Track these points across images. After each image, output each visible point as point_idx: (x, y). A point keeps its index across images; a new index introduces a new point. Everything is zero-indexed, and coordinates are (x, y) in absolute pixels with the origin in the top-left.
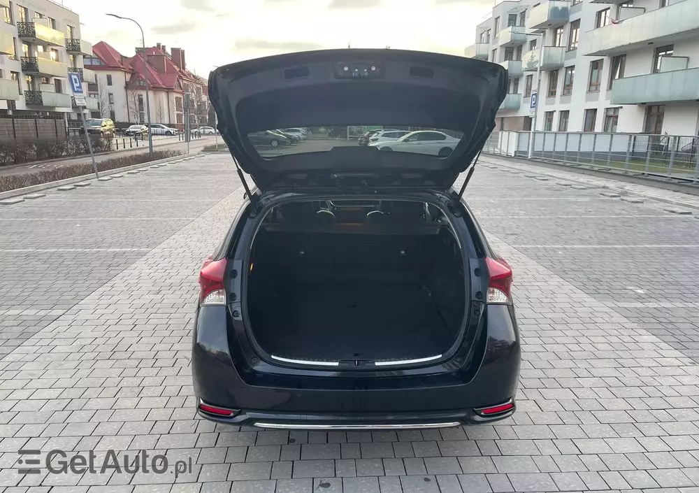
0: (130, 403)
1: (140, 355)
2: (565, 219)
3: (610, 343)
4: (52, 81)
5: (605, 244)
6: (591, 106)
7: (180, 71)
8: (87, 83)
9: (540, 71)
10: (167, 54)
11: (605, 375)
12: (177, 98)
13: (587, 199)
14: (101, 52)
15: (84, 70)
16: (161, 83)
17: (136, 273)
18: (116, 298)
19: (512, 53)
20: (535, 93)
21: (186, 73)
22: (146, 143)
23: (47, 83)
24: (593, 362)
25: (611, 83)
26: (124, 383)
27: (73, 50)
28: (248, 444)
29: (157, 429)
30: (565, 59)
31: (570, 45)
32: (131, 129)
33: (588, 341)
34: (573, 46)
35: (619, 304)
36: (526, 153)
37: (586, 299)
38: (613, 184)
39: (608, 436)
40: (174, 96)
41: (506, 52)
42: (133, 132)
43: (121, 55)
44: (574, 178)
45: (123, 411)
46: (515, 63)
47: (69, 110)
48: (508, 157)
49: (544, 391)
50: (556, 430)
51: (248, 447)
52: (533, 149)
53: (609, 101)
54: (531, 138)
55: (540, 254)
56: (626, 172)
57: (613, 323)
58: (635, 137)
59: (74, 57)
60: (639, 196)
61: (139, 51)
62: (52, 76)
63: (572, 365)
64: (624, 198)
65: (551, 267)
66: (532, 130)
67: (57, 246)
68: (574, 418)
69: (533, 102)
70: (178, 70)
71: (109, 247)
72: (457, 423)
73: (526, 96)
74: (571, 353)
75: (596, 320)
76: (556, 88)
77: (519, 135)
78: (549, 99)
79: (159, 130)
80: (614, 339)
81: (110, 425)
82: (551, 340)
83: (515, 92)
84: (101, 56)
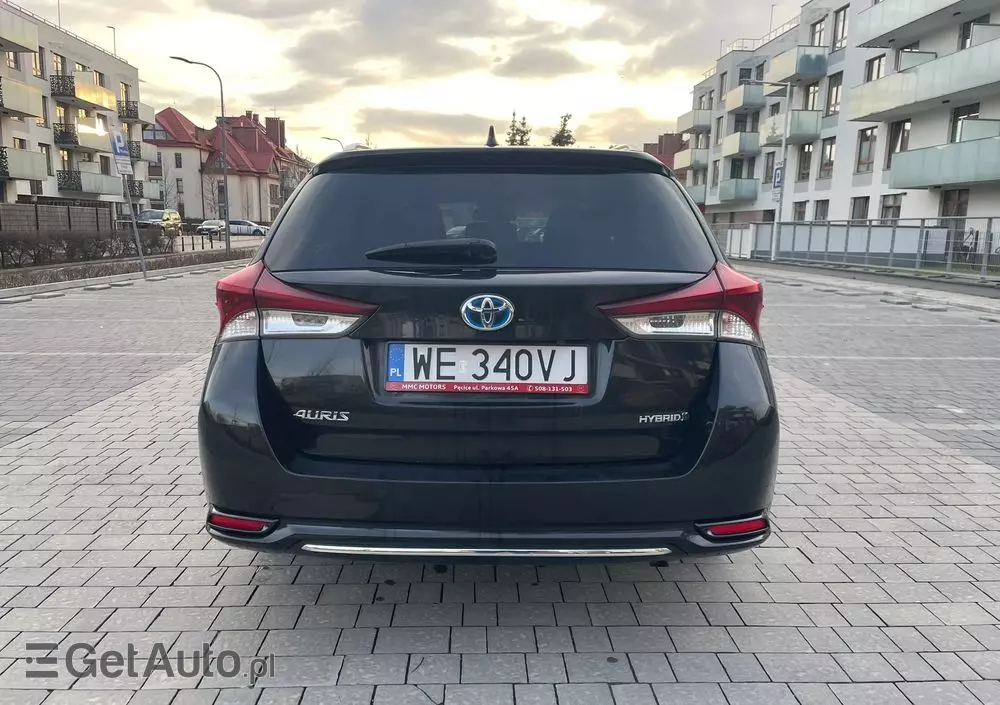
0: (118, 542)
1: (148, 479)
2: (832, 328)
3: (918, 474)
4: (97, 158)
5: (896, 355)
6: (861, 192)
7: (277, 149)
8: (147, 164)
9: (787, 145)
10: (260, 125)
11: (915, 515)
12: (271, 186)
13: (863, 306)
14: (169, 122)
15: (142, 144)
16: (250, 165)
17: (172, 380)
18: (131, 410)
19: (746, 122)
20: (779, 166)
21: (285, 152)
22: (223, 245)
23: (89, 161)
24: (892, 498)
25: (889, 159)
26: (116, 515)
27: (128, 116)
28: (302, 602)
29: (153, 579)
30: (822, 128)
31: (828, 108)
32: (204, 226)
33: (879, 470)
34: (832, 109)
35: (926, 426)
36: (768, 253)
37: (873, 419)
38: (899, 291)
39: (930, 600)
40: (267, 183)
41: (736, 121)
42: (208, 230)
43: (196, 127)
44: (840, 284)
45: (101, 554)
46: (749, 136)
47: (119, 199)
48: (742, 261)
49: (814, 537)
50: (840, 590)
51: (303, 607)
52: (778, 247)
53: (887, 186)
54: (775, 233)
55: (796, 366)
56: (918, 273)
57: (918, 447)
58: (927, 232)
59: (129, 126)
60: (939, 303)
61: (221, 120)
62: (97, 151)
63: (859, 501)
64: (918, 305)
65: (814, 380)
66: (777, 220)
67: (62, 350)
68: (869, 572)
69: (778, 180)
70: (274, 148)
71: (139, 351)
72: (665, 550)
73: (766, 182)
74: (856, 486)
75: (891, 444)
76: (808, 168)
77: (757, 228)
78: (800, 184)
79: (244, 228)
80: (926, 470)
81: (76, 571)
82: (821, 469)
83: (751, 176)
84: (167, 126)
